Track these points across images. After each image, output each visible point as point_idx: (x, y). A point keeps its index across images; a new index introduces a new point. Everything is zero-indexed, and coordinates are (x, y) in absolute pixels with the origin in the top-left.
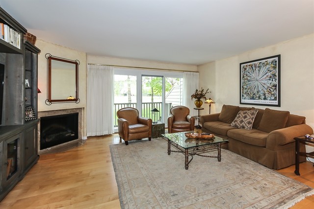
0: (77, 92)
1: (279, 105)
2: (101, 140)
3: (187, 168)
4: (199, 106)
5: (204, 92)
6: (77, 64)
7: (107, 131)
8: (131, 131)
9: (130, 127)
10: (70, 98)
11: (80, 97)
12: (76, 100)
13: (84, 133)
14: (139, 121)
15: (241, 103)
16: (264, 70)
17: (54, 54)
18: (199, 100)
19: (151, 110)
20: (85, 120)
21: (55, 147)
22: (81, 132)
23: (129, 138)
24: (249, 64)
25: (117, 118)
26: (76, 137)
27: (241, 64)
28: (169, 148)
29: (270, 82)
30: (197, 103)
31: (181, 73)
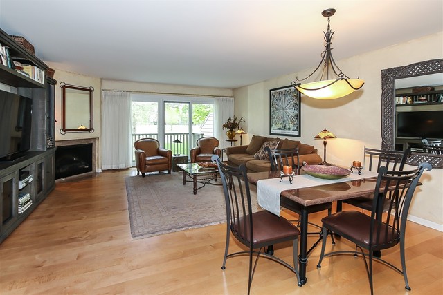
0: (91, 121)
1: (299, 136)
2: (117, 173)
3: (195, 193)
4: (231, 137)
5: (237, 121)
6: (90, 91)
7: (124, 165)
8: (149, 162)
9: (148, 158)
10: (82, 127)
11: (94, 126)
12: (90, 129)
13: (98, 165)
14: (159, 153)
15: (271, 134)
16: (288, 98)
17: (68, 83)
18: (231, 131)
19: (173, 140)
20: (100, 152)
21: (69, 178)
22: (95, 165)
23: (146, 170)
24: (277, 91)
25: (134, 149)
26: (90, 169)
27: (270, 90)
28: (184, 178)
29: (293, 111)
30: (229, 134)
31: (211, 99)
